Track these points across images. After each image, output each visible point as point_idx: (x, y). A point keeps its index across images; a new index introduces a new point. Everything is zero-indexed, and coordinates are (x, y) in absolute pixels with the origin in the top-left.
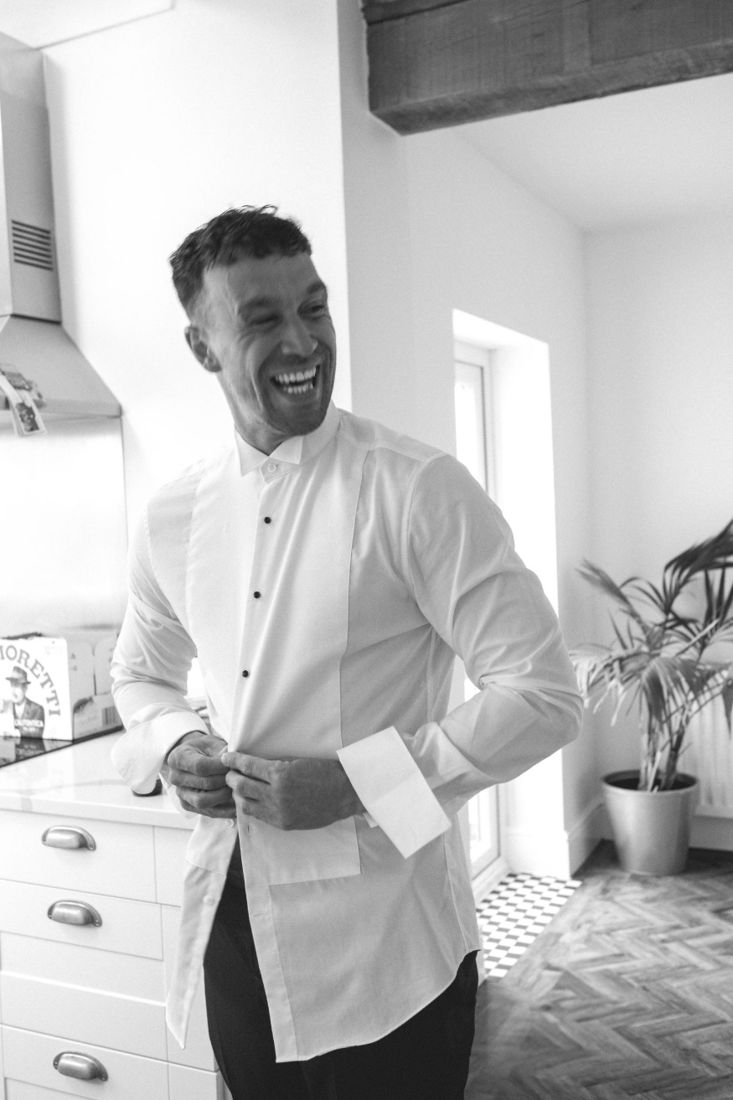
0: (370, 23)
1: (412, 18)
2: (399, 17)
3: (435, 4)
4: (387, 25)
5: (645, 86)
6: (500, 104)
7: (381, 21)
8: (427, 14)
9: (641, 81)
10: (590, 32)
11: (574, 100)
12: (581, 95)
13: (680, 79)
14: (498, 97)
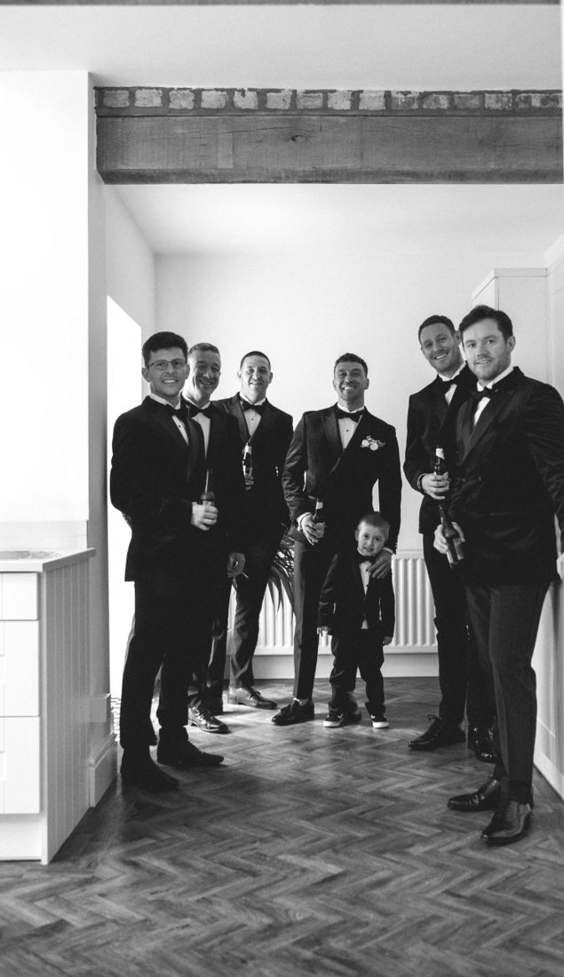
0: (98, 116)
1: (126, 119)
2: (118, 117)
3: (142, 114)
4: (110, 120)
5: (256, 182)
6: (174, 177)
7: (107, 117)
8: (136, 119)
9: (254, 179)
10: (233, 149)
11: (214, 183)
12: (219, 180)
13: (275, 182)
14: (175, 173)
